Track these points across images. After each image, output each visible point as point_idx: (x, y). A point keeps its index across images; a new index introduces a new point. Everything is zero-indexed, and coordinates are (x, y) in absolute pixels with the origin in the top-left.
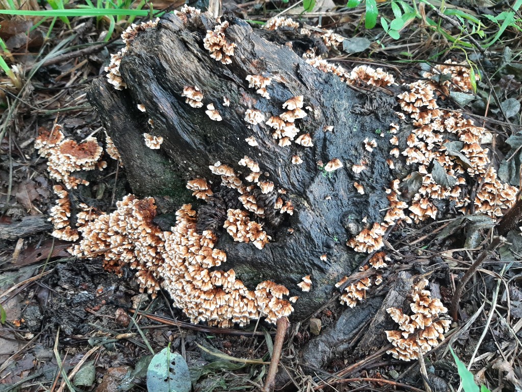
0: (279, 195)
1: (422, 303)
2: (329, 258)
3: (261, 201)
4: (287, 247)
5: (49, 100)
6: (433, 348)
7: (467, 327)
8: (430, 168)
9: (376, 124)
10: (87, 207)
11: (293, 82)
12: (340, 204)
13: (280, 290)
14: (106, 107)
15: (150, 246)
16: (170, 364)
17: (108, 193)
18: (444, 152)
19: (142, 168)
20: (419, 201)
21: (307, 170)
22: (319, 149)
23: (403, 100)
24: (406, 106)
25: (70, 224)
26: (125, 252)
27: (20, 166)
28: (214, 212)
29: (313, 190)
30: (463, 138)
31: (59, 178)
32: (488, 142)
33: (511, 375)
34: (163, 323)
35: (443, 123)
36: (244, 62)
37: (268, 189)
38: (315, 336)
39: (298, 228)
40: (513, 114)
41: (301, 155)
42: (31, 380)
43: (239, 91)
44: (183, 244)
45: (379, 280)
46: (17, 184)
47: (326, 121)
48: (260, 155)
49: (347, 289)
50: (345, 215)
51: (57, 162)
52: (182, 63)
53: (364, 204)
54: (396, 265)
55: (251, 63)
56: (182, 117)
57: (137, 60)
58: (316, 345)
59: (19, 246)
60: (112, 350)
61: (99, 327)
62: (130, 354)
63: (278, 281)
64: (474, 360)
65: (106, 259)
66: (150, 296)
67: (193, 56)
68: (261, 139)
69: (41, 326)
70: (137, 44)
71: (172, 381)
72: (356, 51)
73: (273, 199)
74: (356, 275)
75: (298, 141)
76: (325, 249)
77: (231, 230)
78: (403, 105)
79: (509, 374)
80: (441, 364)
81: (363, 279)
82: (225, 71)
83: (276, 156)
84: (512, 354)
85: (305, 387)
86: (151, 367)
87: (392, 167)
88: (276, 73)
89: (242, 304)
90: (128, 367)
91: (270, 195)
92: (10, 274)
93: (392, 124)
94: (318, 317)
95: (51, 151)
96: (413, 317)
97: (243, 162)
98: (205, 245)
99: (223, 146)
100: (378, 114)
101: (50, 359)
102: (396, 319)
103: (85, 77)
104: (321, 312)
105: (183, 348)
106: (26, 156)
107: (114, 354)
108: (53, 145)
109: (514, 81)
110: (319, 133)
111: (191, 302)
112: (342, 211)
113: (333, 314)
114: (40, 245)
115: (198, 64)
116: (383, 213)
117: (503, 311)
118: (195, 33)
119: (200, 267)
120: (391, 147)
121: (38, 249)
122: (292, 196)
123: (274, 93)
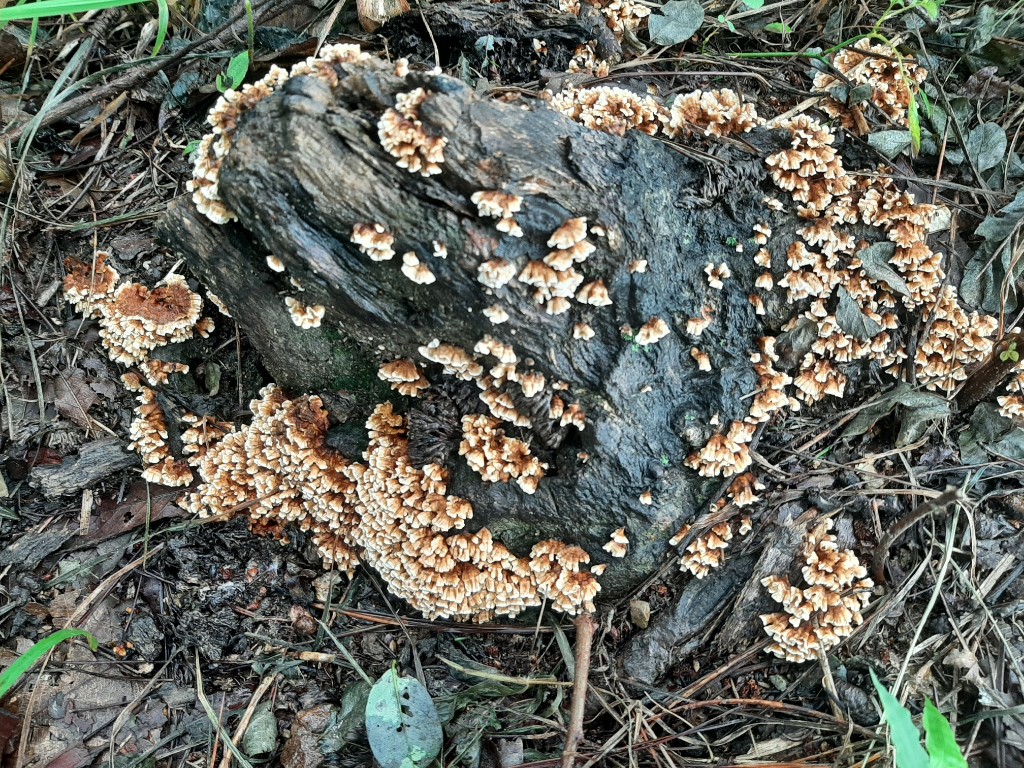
0: (556, 392)
1: (821, 566)
2: (655, 499)
3: (522, 406)
4: (579, 487)
5: (71, 193)
6: (842, 638)
7: (901, 594)
8: (832, 304)
9: (726, 227)
10: (195, 419)
11: (563, 184)
12: (668, 393)
13: (574, 555)
14: (204, 255)
15: (332, 495)
16: (403, 699)
17: (228, 381)
18: (857, 271)
19: (290, 351)
20: (813, 367)
21: (603, 341)
22: (622, 306)
23: (777, 167)
24: (784, 179)
25: (170, 452)
26: (286, 504)
27: (48, 345)
28: (437, 425)
29: (617, 381)
30: (894, 235)
31: (128, 362)
32: (942, 227)
33: (973, 673)
34: (375, 623)
35: (854, 205)
36: (464, 166)
37: (533, 387)
38: (640, 629)
39: (596, 451)
40: (992, 163)
41: (590, 319)
42: (169, 743)
43: (462, 226)
44: (390, 492)
45: (746, 527)
46: (50, 381)
47: (632, 249)
48: (513, 332)
49: (691, 549)
50: (678, 413)
51: (118, 332)
52: (343, 181)
53: (712, 389)
54: (775, 494)
55: (479, 166)
56: (356, 273)
57: (252, 183)
58: (645, 646)
59: (87, 503)
60: (296, 677)
61: (264, 637)
62: (329, 680)
63: (568, 540)
64: (914, 649)
65: (253, 516)
66: (343, 575)
67: (362, 163)
68: (514, 307)
69: (163, 649)
70: (246, 144)
71: (412, 728)
72: (677, 41)
73: (545, 405)
74: (704, 521)
75: (582, 298)
76: (647, 481)
77: (475, 461)
78: (776, 176)
79: (970, 672)
80: (857, 663)
81: (717, 525)
82: (429, 189)
83: (544, 330)
84: (977, 633)
85: (631, 721)
86: (371, 710)
87: (761, 311)
88: (528, 179)
89: (509, 587)
90: (329, 706)
91: (539, 398)
92: (82, 556)
93: (757, 228)
94: (645, 598)
95: (100, 306)
96: (807, 593)
97: (483, 348)
98: (431, 491)
99: (442, 319)
100: (729, 206)
101: (192, 705)
102: (778, 598)
103: (130, 133)
104: (650, 589)
105: (417, 662)
106: (54, 320)
107: (301, 683)
108: (103, 296)
109: (996, 79)
110: (621, 278)
111: (420, 591)
112: (673, 406)
113: (669, 588)
114: (125, 495)
115: (374, 178)
116: (748, 402)
117: (963, 559)
118: (358, 112)
119: (429, 533)
120: (759, 271)
121: (123, 503)
122: (580, 391)
123: (528, 219)
